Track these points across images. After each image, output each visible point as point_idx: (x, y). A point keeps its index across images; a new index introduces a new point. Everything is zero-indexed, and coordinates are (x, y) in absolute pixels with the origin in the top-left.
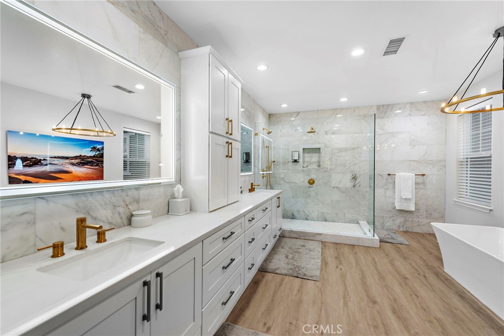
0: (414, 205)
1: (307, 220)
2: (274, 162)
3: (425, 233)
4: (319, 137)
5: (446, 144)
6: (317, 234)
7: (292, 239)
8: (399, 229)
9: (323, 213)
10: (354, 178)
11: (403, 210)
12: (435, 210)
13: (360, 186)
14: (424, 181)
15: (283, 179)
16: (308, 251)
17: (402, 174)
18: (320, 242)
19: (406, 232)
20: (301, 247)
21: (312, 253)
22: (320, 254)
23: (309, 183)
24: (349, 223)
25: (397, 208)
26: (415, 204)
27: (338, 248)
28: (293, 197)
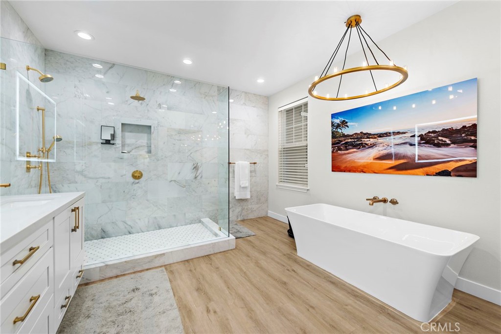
0: (249, 193)
1: (130, 233)
2: (59, 140)
3: (257, 218)
4: (148, 111)
5: (268, 136)
6: (156, 256)
7: (107, 282)
8: (238, 219)
9: (155, 218)
10: (196, 168)
11: (241, 199)
12: (262, 195)
13: (202, 177)
14: (255, 168)
15: (81, 173)
16: (147, 298)
17: (240, 162)
18: (163, 268)
19: (243, 221)
20: (132, 294)
21: (156, 299)
22: (172, 294)
23: (134, 177)
24: (190, 224)
25: (237, 198)
26: (251, 192)
27: (193, 269)
28: (104, 202)
